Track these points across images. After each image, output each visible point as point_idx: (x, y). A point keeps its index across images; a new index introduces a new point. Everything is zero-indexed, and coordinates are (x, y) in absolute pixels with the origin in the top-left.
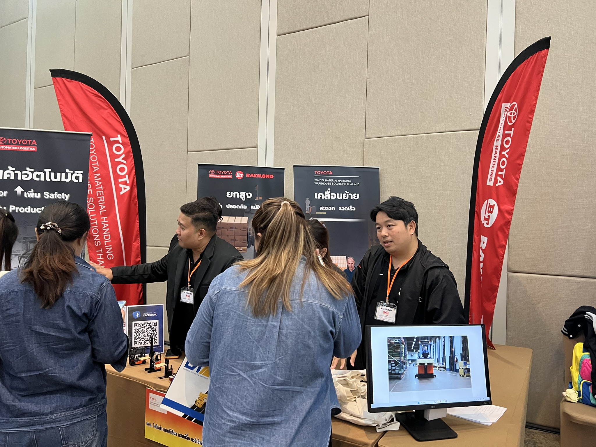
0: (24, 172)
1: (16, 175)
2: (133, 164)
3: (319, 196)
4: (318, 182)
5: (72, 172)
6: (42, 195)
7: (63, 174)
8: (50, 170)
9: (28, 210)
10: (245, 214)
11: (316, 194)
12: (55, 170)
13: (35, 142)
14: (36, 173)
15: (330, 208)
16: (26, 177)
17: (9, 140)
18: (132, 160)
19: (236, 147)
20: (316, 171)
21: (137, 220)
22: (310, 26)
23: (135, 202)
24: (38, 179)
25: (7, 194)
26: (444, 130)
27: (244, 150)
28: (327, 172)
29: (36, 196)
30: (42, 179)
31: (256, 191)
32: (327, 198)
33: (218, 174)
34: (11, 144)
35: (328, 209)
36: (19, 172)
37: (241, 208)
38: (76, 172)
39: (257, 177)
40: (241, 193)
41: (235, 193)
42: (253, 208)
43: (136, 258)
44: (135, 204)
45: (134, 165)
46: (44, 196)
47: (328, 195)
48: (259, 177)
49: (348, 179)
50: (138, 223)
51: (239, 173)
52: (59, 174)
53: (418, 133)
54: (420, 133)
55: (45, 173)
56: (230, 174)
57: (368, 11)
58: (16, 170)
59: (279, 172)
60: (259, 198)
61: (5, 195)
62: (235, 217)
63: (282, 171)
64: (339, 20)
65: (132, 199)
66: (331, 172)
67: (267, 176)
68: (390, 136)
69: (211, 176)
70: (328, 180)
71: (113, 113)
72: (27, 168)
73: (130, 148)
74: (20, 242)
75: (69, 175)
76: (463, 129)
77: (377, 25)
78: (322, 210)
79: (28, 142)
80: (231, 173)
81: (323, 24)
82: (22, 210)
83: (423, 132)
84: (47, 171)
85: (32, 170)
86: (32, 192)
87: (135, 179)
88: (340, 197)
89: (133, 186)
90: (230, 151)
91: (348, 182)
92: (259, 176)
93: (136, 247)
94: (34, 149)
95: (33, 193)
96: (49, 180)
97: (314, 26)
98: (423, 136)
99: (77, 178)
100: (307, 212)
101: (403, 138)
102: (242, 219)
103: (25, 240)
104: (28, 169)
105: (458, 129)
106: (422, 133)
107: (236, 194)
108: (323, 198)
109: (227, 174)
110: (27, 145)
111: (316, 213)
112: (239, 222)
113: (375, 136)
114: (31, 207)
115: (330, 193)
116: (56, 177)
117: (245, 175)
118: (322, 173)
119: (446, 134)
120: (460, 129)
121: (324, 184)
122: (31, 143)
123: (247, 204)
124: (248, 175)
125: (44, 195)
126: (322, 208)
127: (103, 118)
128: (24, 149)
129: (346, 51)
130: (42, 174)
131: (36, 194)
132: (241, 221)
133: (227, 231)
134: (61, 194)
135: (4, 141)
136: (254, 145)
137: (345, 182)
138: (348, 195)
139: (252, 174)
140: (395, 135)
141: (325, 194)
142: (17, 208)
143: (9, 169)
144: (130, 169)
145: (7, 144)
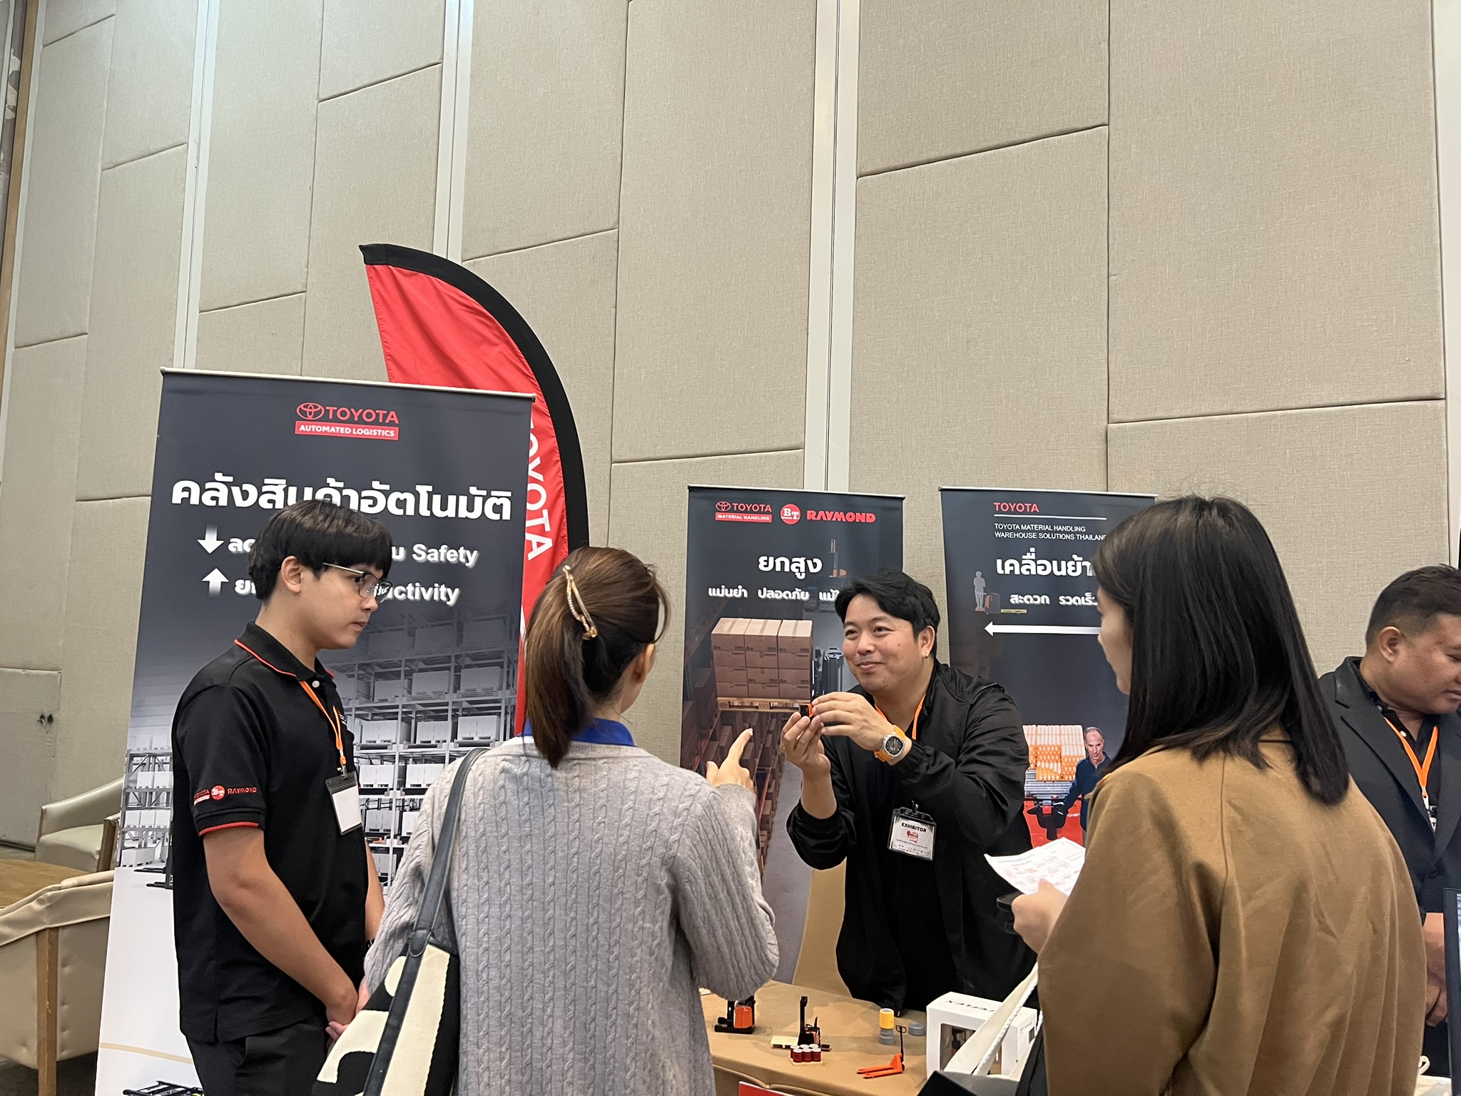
0: (364, 493)
2: (559, 483)
3: (1005, 567)
4: (1004, 531)
5: (484, 493)
6: (410, 552)
7: (463, 499)
8: (430, 488)
10: (805, 614)
11: (999, 562)
12: (444, 489)
13: (395, 416)
14: (395, 496)
15: (1036, 600)
16: (369, 506)
17: (331, 409)
18: (558, 472)
19: (743, 448)
20: (997, 504)
22: (949, 152)
24: (400, 512)
26: (1334, 402)
27: (766, 457)
28: (1026, 507)
30: (410, 511)
31: (833, 554)
32: (1028, 573)
33: (738, 512)
34: (336, 421)
35: (1032, 601)
37: (794, 598)
38: (493, 493)
39: (834, 519)
40: (794, 560)
41: (778, 561)
42: (825, 599)
45: (562, 484)
46: (414, 556)
47: (1031, 565)
48: (839, 520)
49: (1079, 523)
51: (790, 510)
52: (452, 499)
53: (1260, 408)
55: (417, 495)
56: (768, 513)
57: (1106, 113)
59: (890, 508)
60: (838, 573)
62: (780, 621)
63: (896, 503)
64: (1026, 137)
66: (1035, 505)
67: (860, 517)
69: (720, 516)
70: (1029, 527)
71: (513, 354)
72: (374, 482)
73: (553, 442)
74: (353, 676)
75: (478, 501)
76: (1388, 396)
77: (1133, 146)
78: (1016, 604)
79: (378, 415)
80: (768, 508)
81: (983, 146)
83: (1274, 407)
84: (423, 490)
85: (387, 487)
87: (565, 520)
88: (1059, 569)
89: (560, 539)
90: (727, 459)
91: (1078, 533)
92: (839, 516)
94: (393, 435)
96: (427, 513)
97: (959, 151)
98: (1275, 417)
100: (979, 608)
101: (1218, 421)
102: (796, 625)
103: (363, 670)
104: (376, 484)
105: (1371, 398)
106: (1270, 407)
107: (783, 563)
108: (1017, 572)
109: (759, 513)
110: (376, 423)
111: (1002, 611)
112: (791, 635)
113: (1138, 417)
115: (1035, 561)
116: (444, 507)
117: (803, 515)
118: (1012, 508)
120: (1380, 398)
121: (1018, 535)
122: (384, 419)
123: (809, 588)
124: (811, 515)
125: (415, 553)
126: (1015, 599)
127: (488, 365)
128: (368, 433)
129: (1050, 211)
130: (410, 498)
132: (795, 631)
134: (457, 550)
135: (317, 414)
136: (793, 443)
137: (1070, 533)
138: (1079, 564)
139: (821, 513)
140: (1193, 414)
141: (1024, 562)
143: (328, 486)
144: (553, 496)
145: (325, 420)
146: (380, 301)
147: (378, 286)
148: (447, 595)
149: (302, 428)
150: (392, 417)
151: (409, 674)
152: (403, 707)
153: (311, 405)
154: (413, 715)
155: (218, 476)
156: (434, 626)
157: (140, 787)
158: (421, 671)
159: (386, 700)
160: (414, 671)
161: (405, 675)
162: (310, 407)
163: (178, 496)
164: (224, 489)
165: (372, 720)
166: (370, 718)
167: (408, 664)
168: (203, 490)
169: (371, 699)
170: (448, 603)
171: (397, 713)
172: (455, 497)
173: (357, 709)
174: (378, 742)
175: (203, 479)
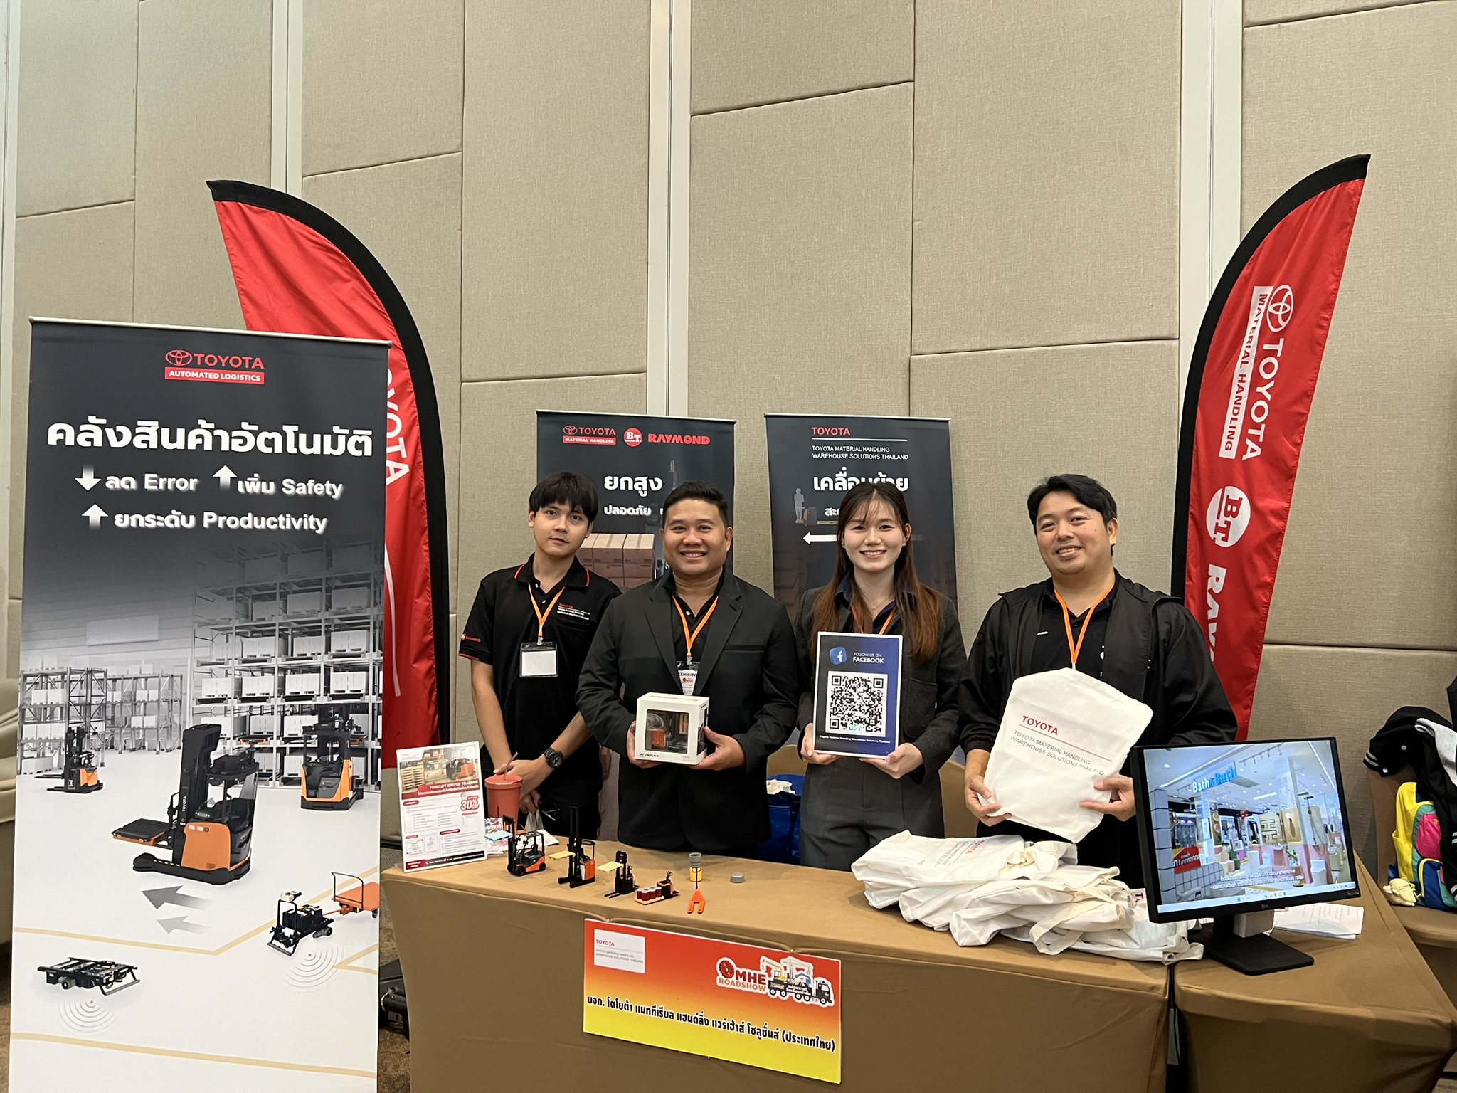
0: (235, 434)
1: (217, 440)
2: (413, 413)
3: (822, 484)
4: (820, 452)
5: (347, 432)
6: (280, 486)
7: (327, 438)
8: (296, 428)
9: (246, 523)
10: (648, 528)
11: (816, 480)
12: (309, 428)
13: (260, 362)
14: (263, 435)
16: (240, 445)
17: (199, 356)
18: (412, 402)
19: (589, 371)
20: (814, 429)
21: (425, 544)
22: (774, 98)
23: (418, 503)
24: (269, 450)
25: (197, 486)
26: (1094, 339)
27: (611, 379)
28: (839, 431)
29: (265, 490)
30: (278, 449)
31: (672, 473)
32: (840, 489)
33: (584, 435)
34: (204, 367)
36: (223, 434)
37: (637, 513)
38: (355, 432)
39: (673, 442)
40: (637, 479)
41: (623, 480)
43: (424, 635)
44: (420, 508)
45: (417, 413)
46: (284, 490)
47: (842, 482)
48: (677, 442)
49: (884, 445)
50: (426, 551)
51: (632, 434)
52: (317, 438)
53: (1035, 344)
54: (1039, 344)
55: (284, 435)
56: (612, 436)
57: (912, 70)
58: (216, 429)
59: (722, 431)
61: (192, 488)
62: (625, 535)
63: (727, 427)
64: (844, 87)
65: (412, 495)
66: (846, 429)
67: (696, 440)
68: (970, 349)
69: (567, 440)
70: (841, 449)
71: (366, 291)
72: (242, 423)
73: (406, 374)
74: (232, 599)
75: (341, 440)
76: (1139, 335)
77: (935, 103)
78: (830, 516)
79: (244, 361)
80: (613, 432)
81: (804, 93)
82: (234, 522)
83: (1047, 343)
84: (290, 430)
85: (255, 428)
86: (257, 479)
87: (420, 447)
89: (416, 464)
90: (574, 381)
91: (883, 453)
92: (677, 439)
93: (422, 609)
94: (258, 379)
95: (259, 483)
96: (294, 451)
97: (783, 96)
99: (360, 446)
100: (799, 521)
101: (1004, 354)
102: (640, 538)
103: (242, 593)
104: (245, 425)
105: (1124, 336)
106: (1043, 343)
107: (626, 482)
108: (831, 488)
109: (604, 436)
110: (242, 369)
111: (819, 522)
112: (635, 548)
113: (936, 350)
114: (254, 515)
115: (846, 478)
116: (310, 445)
117: (645, 438)
118: (828, 431)
119: (1097, 348)
120: (1134, 337)
121: (832, 456)
122: (250, 365)
123: (652, 505)
124: (651, 438)
125: (284, 487)
126: (830, 512)
127: (340, 301)
128: (235, 378)
129: (863, 159)
130: (277, 437)
131: (264, 484)
132: (639, 543)
133: (608, 567)
134: (324, 484)
135: (185, 360)
136: (636, 367)
137: (876, 453)
139: (661, 436)
140: (980, 348)
141: (837, 480)
142: (222, 519)
143: (199, 427)
144: (408, 425)
145: (193, 366)
146: (231, 236)
147: (228, 222)
148: (316, 524)
149: (172, 373)
150: (258, 363)
151: (284, 596)
152: (280, 625)
153: (179, 352)
154: (289, 632)
155: (92, 419)
156: (303, 552)
157: (35, 704)
158: (295, 592)
159: (264, 619)
160: (289, 593)
161: (280, 597)
162: (179, 354)
163: (53, 438)
164: (98, 431)
165: (252, 637)
166: (249, 635)
167: (283, 586)
168: (77, 432)
169: (250, 618)
170: (317, 532)
171: (275, 630)
172: (319, 436)
173: (237, 628)
174: (259, 657)
175: (77, 422)
